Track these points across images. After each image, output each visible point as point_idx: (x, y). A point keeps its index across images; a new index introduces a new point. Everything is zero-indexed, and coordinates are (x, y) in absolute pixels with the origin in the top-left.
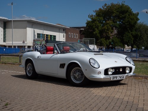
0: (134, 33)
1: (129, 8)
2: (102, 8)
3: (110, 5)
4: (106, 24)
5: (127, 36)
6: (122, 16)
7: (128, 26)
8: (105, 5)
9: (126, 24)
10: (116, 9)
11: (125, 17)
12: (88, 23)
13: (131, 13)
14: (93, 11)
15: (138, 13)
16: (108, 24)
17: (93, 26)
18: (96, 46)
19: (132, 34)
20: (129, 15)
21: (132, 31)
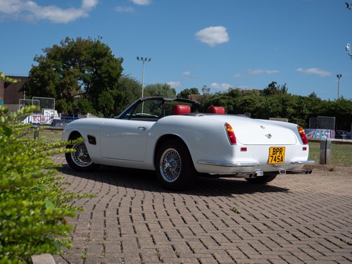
0: (115, 92)
1: (108, 49)
2: (60, 45)
3: (75, 41)
4: (68, 74)
5: (104, 96)
6: (97, 61)
7: (106, 80)
8: (67, 39)
9: (103, 75)
10: (86, 49)
11: (101, 65)
12: (33, 71)
13: (111, 58)
14: (43, 49)
15: (122, 59)
16: (72, 73)
17: (43, 76)
18: (56, 112)
19: (111, 94)
20: (108, 61)
21: (112, 89)
